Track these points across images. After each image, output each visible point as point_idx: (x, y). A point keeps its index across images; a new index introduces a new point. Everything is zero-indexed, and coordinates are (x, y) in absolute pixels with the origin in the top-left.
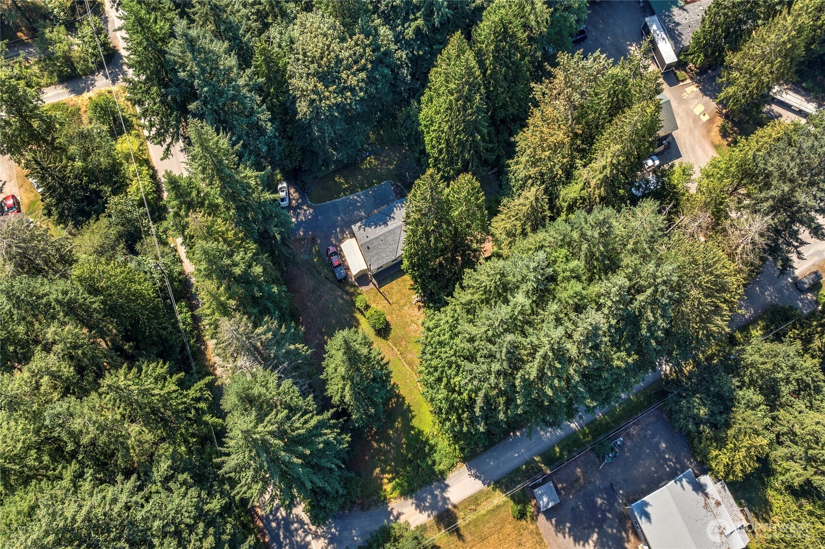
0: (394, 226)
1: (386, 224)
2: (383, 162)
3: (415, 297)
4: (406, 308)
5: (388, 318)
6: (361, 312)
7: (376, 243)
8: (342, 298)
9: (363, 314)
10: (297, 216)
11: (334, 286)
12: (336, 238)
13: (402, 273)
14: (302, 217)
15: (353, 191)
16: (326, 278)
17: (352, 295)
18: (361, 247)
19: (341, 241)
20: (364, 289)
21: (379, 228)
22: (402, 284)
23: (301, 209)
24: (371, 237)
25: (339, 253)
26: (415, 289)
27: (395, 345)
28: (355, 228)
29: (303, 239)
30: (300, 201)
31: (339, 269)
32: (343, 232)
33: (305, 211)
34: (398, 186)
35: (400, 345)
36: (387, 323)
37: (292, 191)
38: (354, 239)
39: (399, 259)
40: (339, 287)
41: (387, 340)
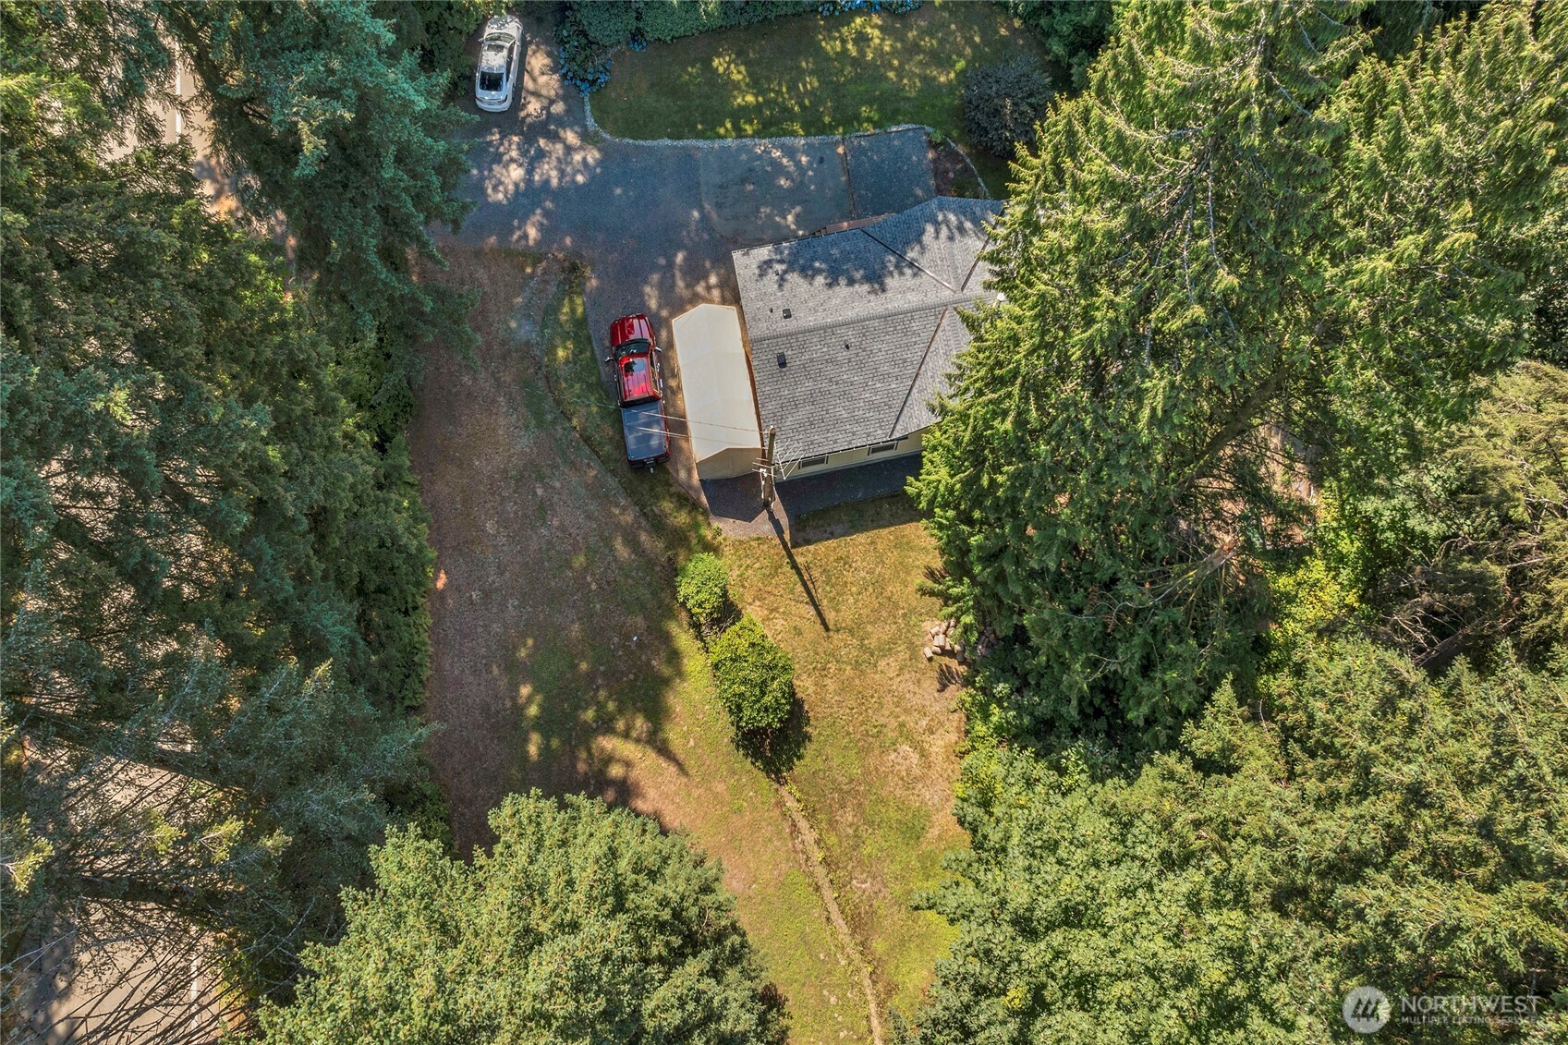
0: (913, 299)
1: (876, 279)
2: (915, 48)
3: (936, 632)
4: (889, 665)
5: (805, 686)
6: (696, 626)
7: (817, 350)
8: (632, 542)
9: (699, 637)
10: (533, 160)
11: (612, 482)
12: (666, 289)
13: (908, 510)
14: (548, 171)
15: (772, 125)
16: (587, 440)
17: (679, 540)
18: (751, 345)
19: (679, 307)
20: (728, 529)
21: (842, 290)
22: (893, 557)
23: (554, 137)
24: (804, 319)
25: (659, 353)
26: (947, 599)
27: (811, 814)
28: (746, 263)
29: (536, 256)
30: (558, 108)
31: (644, 414)
32: (695, 273)
33: (569, 150)
34: (954, 156)
35: (833, 824)
36: (796, 704)
37: (538, 61)
38: (732, 311)
39: (902, 450)
40: (631, 492)
41: (780, 781)
